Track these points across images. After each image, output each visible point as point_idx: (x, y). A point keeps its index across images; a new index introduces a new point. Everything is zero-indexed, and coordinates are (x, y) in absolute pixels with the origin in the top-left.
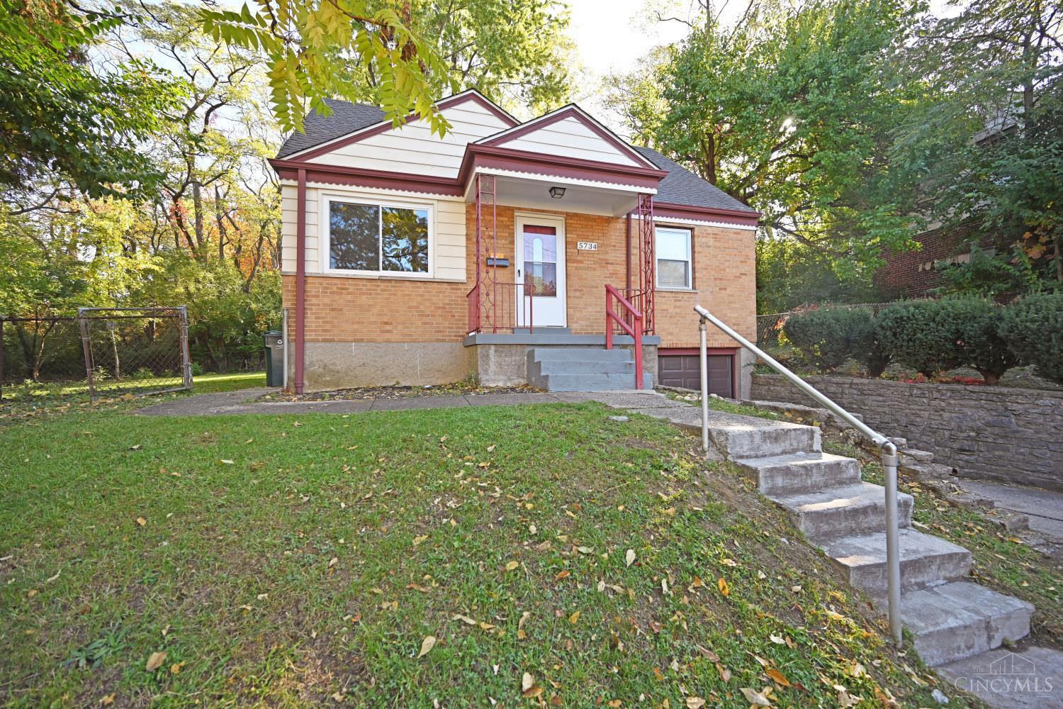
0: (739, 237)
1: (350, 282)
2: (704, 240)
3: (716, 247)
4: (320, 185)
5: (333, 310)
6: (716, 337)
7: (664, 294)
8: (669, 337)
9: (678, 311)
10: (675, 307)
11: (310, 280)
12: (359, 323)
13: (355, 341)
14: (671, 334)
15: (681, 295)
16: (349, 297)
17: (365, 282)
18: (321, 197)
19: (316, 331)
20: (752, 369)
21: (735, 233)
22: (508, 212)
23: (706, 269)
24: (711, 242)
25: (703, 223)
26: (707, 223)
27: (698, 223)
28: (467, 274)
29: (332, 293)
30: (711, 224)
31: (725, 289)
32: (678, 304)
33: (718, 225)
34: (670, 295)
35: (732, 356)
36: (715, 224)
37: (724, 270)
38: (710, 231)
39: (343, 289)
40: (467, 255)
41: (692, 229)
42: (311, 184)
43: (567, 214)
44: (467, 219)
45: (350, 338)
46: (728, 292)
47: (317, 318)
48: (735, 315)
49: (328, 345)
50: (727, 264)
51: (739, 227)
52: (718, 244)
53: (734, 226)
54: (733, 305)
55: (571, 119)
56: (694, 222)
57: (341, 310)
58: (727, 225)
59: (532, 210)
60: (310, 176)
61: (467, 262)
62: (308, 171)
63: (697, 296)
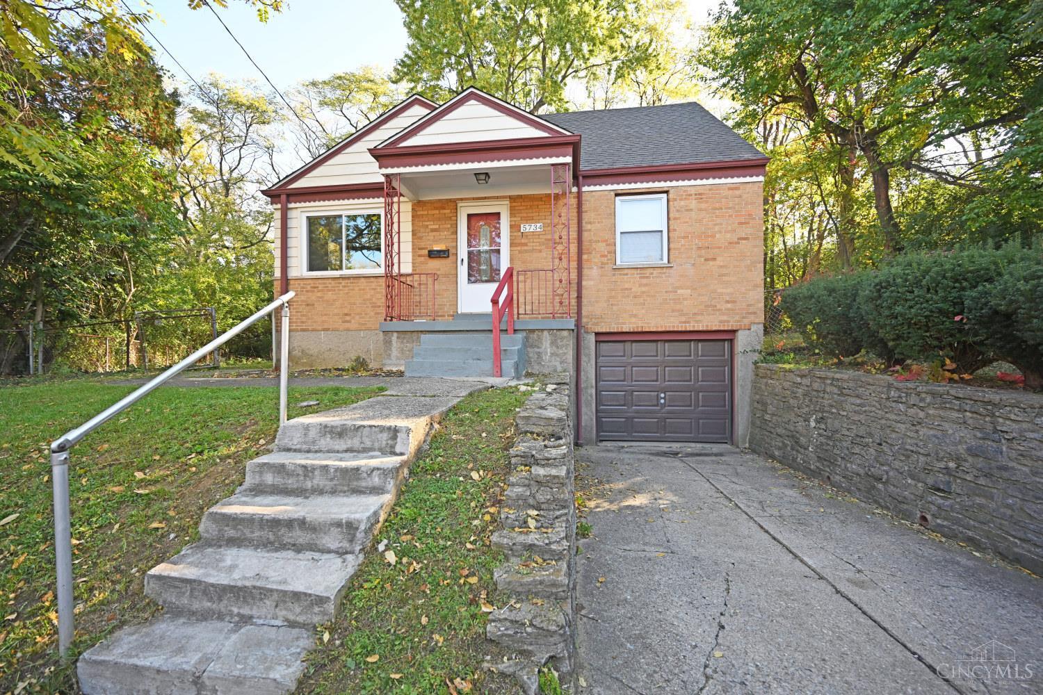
0: (737, 192)
1: (320, 281)
2: (683, 203)
3: (700, 210)
4: (298, 205)
5: (308, 305)
6: (699, 318)
7: (626, 271)
8: (633, 320)
9: (644, 289)
10: (640, 285)
11: (292, 282)
12: (326, 315)
13: (324, 330)
14: (635, 316)
15: (648, 271)
16: (319, 294)
17: (330, 281)
18: (300, 215)
19: (296, 322)
20: (756, 357)
21: (730, 189)
22: (453, 204)
23: (684, 237)
24: (693, 204)
25: (681, 183)
26: (686, 183)
27: (674, 183)
28: (413, 267)
29: (307, 291)
30: (693, 182)
31: (714, 259)
32: (645, 281)
33: (705, 182)
34: (633, 271)
35: (731, 341)
36: (699, 182)
37: (713, 236)
38: (693, 191)
39: (315, 287)
40: (413, 249)
41: (667, 192)
42: (292, 205)
43: (510, 197)
44: (413, 217)
45: (320, 328)
46: (719, 262)
47: (297, 312)
48: (729, 290)
49: (305, 333)
50: (717, 228)
51: (736, 180)
52: (703, 206)
53: (729, 180)
54: (725, 278)
55: (473, 102)
56: (668, 184)
57: (313, 305)
58: (717, 181)
59: (474, 199)
60: (291, 198)
61: (413, 256)
62: (288, 195)
63: (671, 271)
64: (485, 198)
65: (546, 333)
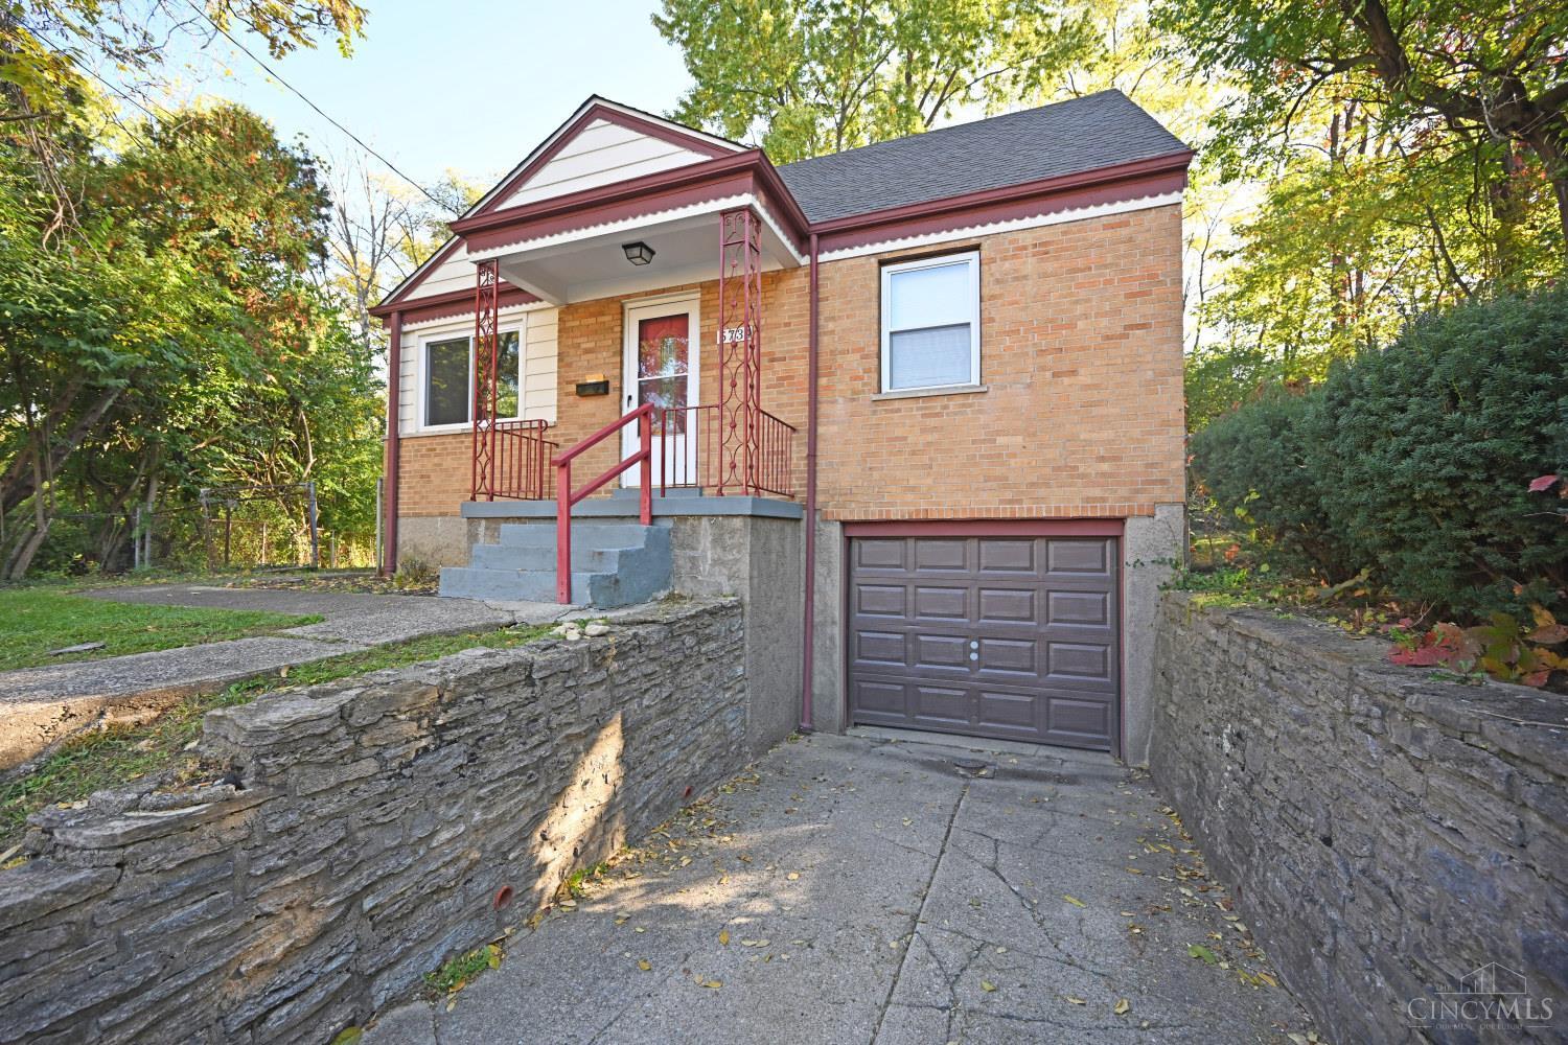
0: (1124, 232)
1: (438, 440)
2: (1007, 265)
3: (1045, 275)
4: (414, 326)
5: (422, 477)
6: (1042, 492)
7: (897, 405)
8: (910, 497)
9: (930, 438)
10: (924, 431)
11: (404, 443)
12: (444, 492)
13: (442, 515)
14: (913, 489)
15: (937, 405)
16: (436, 460)
17: (450, 439)
18: (419, 338)
19: (408, 504)
20: (1167, 575)
21: (1106, 227)
23: (1009, 333)
24: (1029, 265)
25: (1003, 226)
26: (1015, 224)
27: (991, 228)
28: (559, 412)
29: (422, 456)
30: (1027, 222)
31: (1073, 373)
32: (932, 422)
33: (1052, 218)
34: (913, 404)
35: (1117, 539)
36: (1040, 220)
37: (1071, 326)
38: (1028, 239)
39: (431, 450)
40: (559, 383)
41: (977, 247)
42: (407, 328)
43: (702, 286)
44: (560, 331)
45: (436, 512)
46: (1084, 378)
47: (410, 488)
48: (1108, 434)
49: (419, 520)
50: (1079, 310)
51: (1120, 207)
52: (1050, 266)
53: (1106, 209)
54: (1095, 411)
55: (599, 122)
56: (979, 231)
57: (429, 477)
58: (1079, 214)
59: (647, 294)
60: (407, 317)
61: (559, 395)
62: (402, 313)
63: (984, 400)
64: (663, 291)
65: (704, 521)
